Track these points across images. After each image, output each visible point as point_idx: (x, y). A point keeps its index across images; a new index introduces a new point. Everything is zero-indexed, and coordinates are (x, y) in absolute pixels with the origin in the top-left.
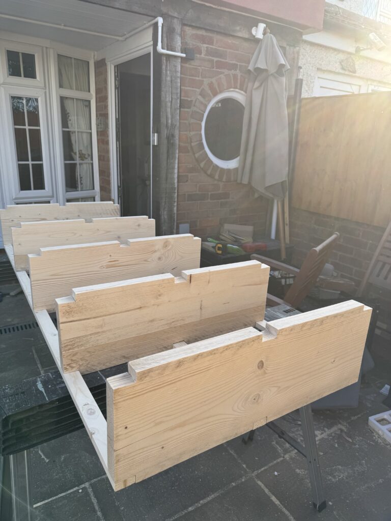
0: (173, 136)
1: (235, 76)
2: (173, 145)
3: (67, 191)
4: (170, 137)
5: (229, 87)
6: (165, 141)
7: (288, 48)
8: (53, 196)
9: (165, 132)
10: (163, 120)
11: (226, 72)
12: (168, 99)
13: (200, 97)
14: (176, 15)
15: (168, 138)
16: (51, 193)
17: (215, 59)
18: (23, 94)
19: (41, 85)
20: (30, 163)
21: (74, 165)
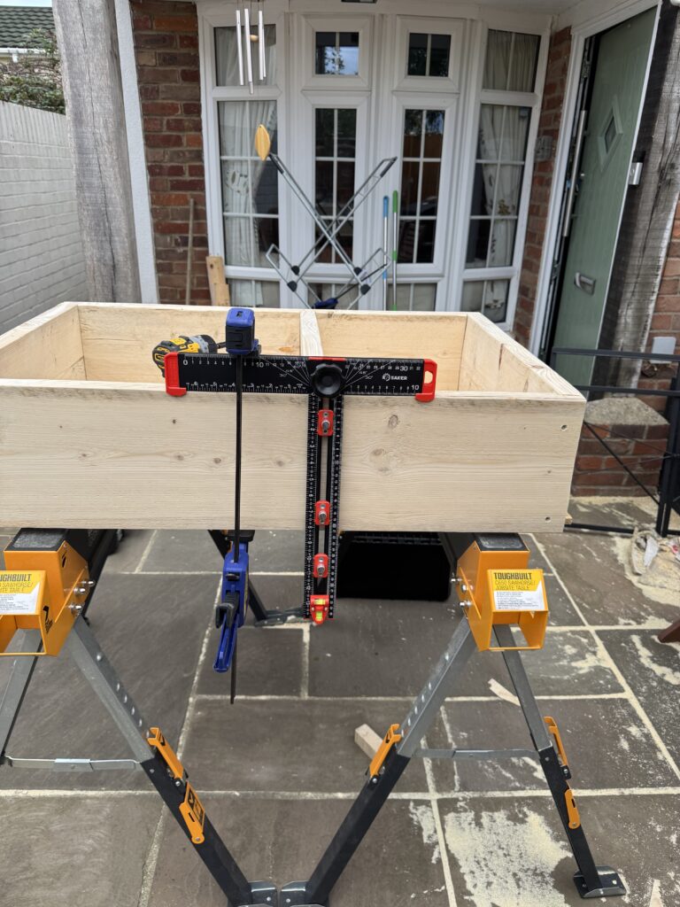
0: (673, 167)
2: (670, 183)
3: (466, 268)
4: (667, 170)
6: (653, 178)
8: (442, 276)
9: (656, 159)
10: (658, 137)
15: (661, 171)
16: (441, 268)
18: (424, 103)
19: (454, 88)
20: (418, 218)
21: (488, 222)
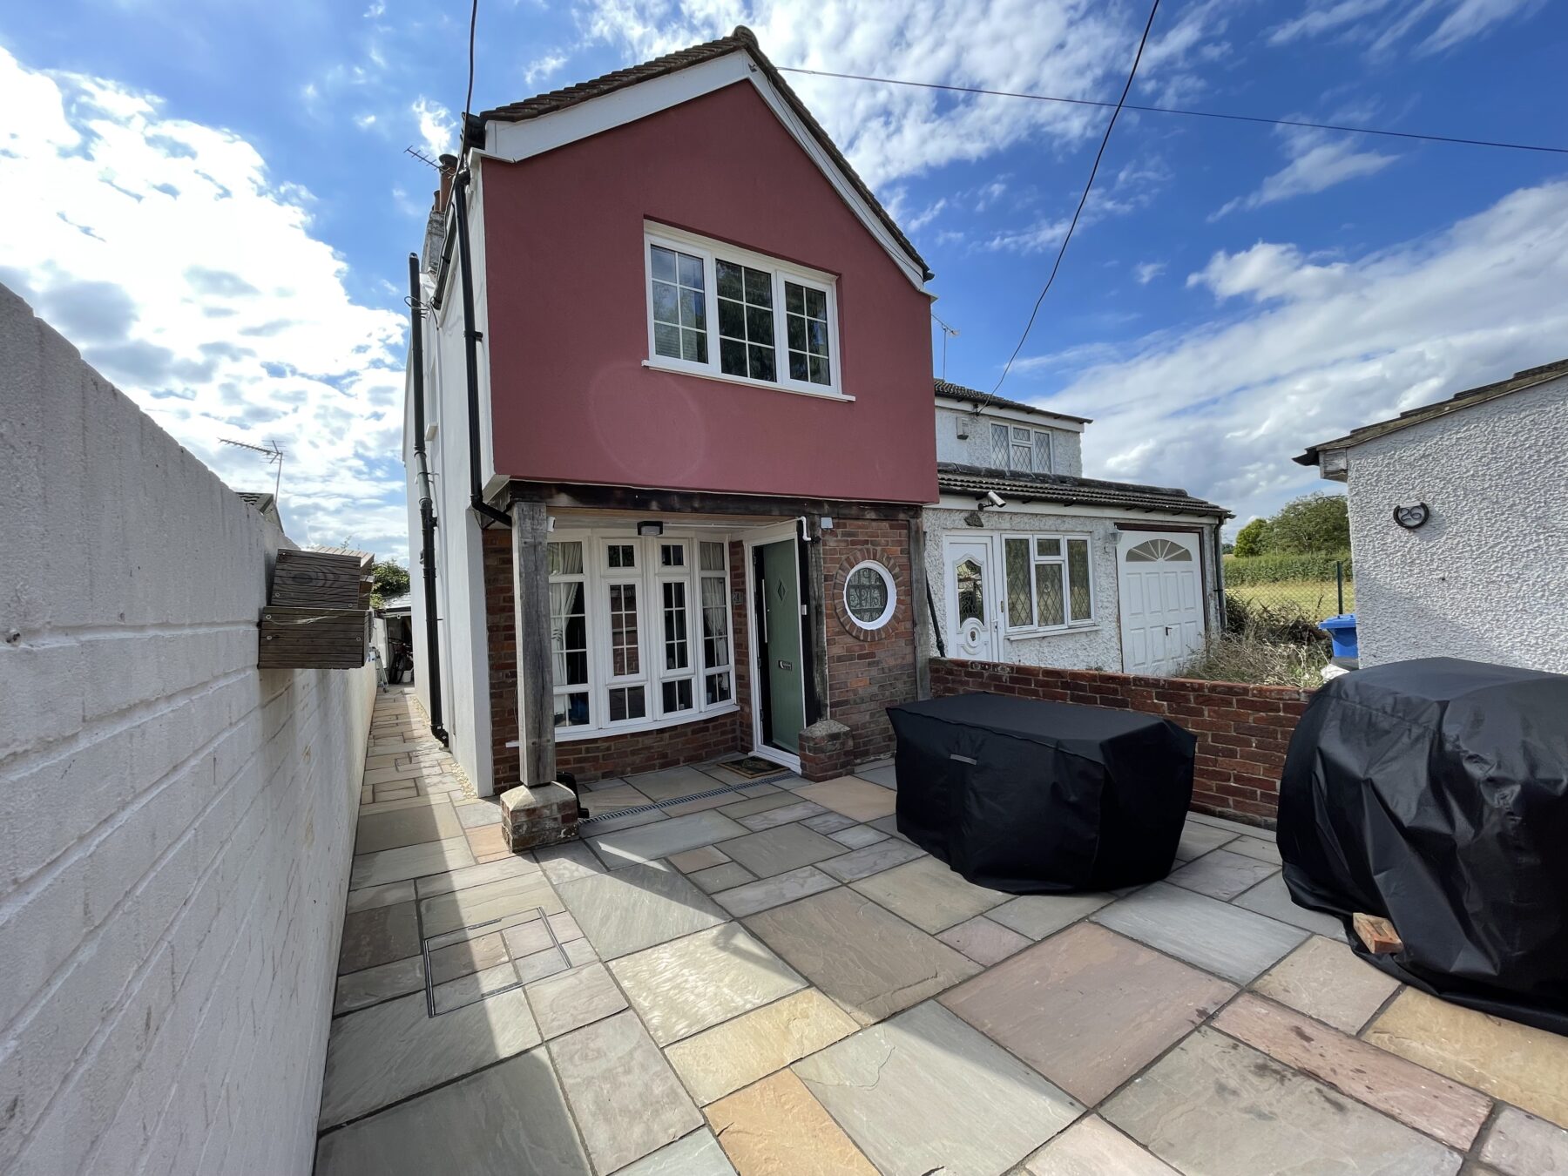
0: (820, 606)
1: (868, 550)
2: (821, 613)
3: (706, 668)
4: (818, 607)
5: (864, 559)
6: (814, 611)
7: (911, 520)
8: (694, 675)
9: (813, 603)
10: (811, 593)
11: (859, 547)
12: (815, 576)
13: (840, 571)
14: (815, 512)
15: (816, 607)
16: (692, 669)
17: (849, 539)
18: (673, 580)
19: (687, 570)
20: (676, 642)
21: (712, 640)
